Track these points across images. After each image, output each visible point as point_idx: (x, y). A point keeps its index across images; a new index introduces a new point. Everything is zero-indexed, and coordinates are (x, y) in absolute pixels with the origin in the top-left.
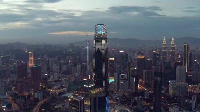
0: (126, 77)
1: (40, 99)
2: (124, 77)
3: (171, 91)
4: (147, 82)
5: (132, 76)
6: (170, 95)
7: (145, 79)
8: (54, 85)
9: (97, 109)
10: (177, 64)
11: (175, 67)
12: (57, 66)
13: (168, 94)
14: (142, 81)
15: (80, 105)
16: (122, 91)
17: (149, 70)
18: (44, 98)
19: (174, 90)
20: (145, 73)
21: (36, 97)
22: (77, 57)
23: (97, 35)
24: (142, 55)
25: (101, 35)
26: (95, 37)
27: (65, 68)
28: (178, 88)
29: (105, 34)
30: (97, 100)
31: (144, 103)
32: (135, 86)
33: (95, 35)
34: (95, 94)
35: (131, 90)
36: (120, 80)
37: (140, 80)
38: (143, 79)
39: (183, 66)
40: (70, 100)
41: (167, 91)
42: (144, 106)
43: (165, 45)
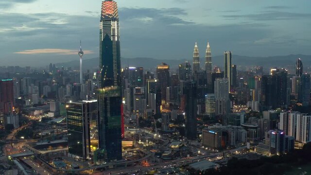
0: (142, 91)
1: (15, 126)
2: (140, 92)
3: (209, 110)
4: (173, 103)
5: (151, 92)
6: (208, 114)
7: (169, 100)
8: (34, 110)
9: (109, 115)
10: (215, 76)
11: (213, 80)
12: (35, 87)
13: (204, 114)
14: (166, 103)
15: (84, 111)
16: (137, 113)
17: (175, 87)
18: (20, 124)
19: (212, 107)
20: (170, 91)
21: (9, 122)
22: (64, 78)
23: (105, 16)
24: (165, 64)
25: (111, 15)
26: (102, 18)
27: (47, 89)
28: (219, 104)
29: (116, 15)
30: (108, 102)
31: (171, 125)
32: (157, 106)
33: (102, 15)
34: (106, 93)
35: (150, 110)
36: (134, 97)
37: (163, 102)
38: (167, 100)
39: (224, 79)
40: (67, 106)
41: (203, 110)
42: (172, 128)
43: (197, 54)
